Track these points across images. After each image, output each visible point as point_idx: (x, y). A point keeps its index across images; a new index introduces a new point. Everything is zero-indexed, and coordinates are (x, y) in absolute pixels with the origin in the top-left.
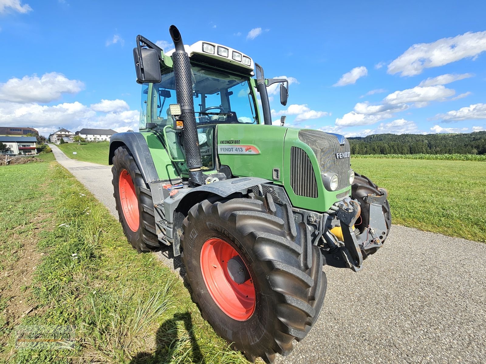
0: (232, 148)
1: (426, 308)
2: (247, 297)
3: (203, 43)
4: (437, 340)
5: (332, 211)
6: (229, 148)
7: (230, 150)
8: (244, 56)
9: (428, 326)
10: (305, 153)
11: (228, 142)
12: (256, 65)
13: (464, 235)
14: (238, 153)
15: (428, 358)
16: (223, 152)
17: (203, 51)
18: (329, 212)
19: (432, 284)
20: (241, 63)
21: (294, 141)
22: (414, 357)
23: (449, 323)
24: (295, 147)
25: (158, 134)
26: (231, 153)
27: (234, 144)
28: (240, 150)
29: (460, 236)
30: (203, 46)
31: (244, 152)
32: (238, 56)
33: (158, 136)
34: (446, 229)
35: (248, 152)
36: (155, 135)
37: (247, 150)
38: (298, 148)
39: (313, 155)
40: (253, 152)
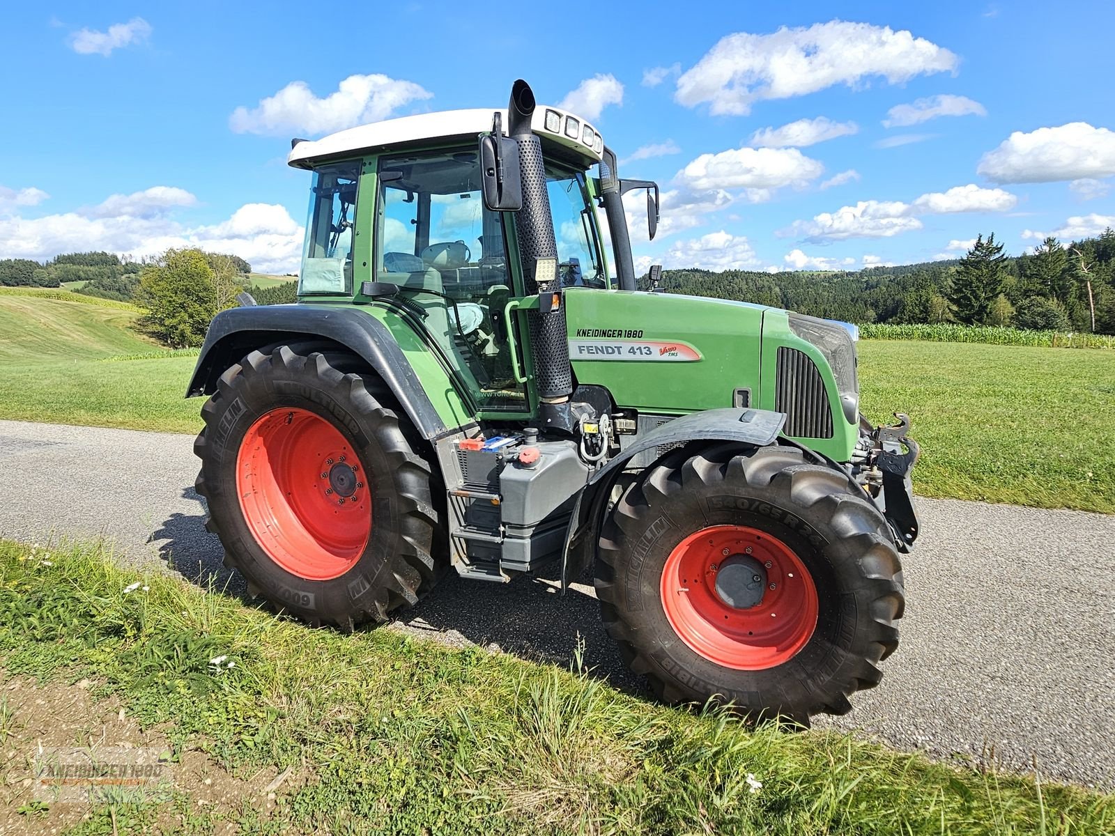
0: (619, 348)
1: (968, 608)
2: (751, 633)
3: (548, 110)
4: (1001, 642)
5: (858, 460)
6: (607, 348)
7: (610, 351)
8: (596, 134)
9: (983, 628)
10: (809, 358)
11: (604, 334)
12: (606, 150)
13: (954, 494)
14: (638, 357)
15: (1003, 664)
16: (585, 355)
17: (546, 128)
18: (852, 461)
19: (956, 575)
20: (591, 149)
21: (784, 337)
22: (989, 667)
23: (1003, 618)
24: (788, 348)
25: (404, 313)
26: (616, 356)
27: (623, 338)
28: (644, 351)
29: (947, 494)
30: (546, 115)
31: (656, 355)
32: (590, 135)
33: (403, 317)
34: (924, 486)
35: (666, 357)
36: (396, 316)
37: (663, 352)
38: (793, 349)
39: (824, 363)
40: (681, 357)
